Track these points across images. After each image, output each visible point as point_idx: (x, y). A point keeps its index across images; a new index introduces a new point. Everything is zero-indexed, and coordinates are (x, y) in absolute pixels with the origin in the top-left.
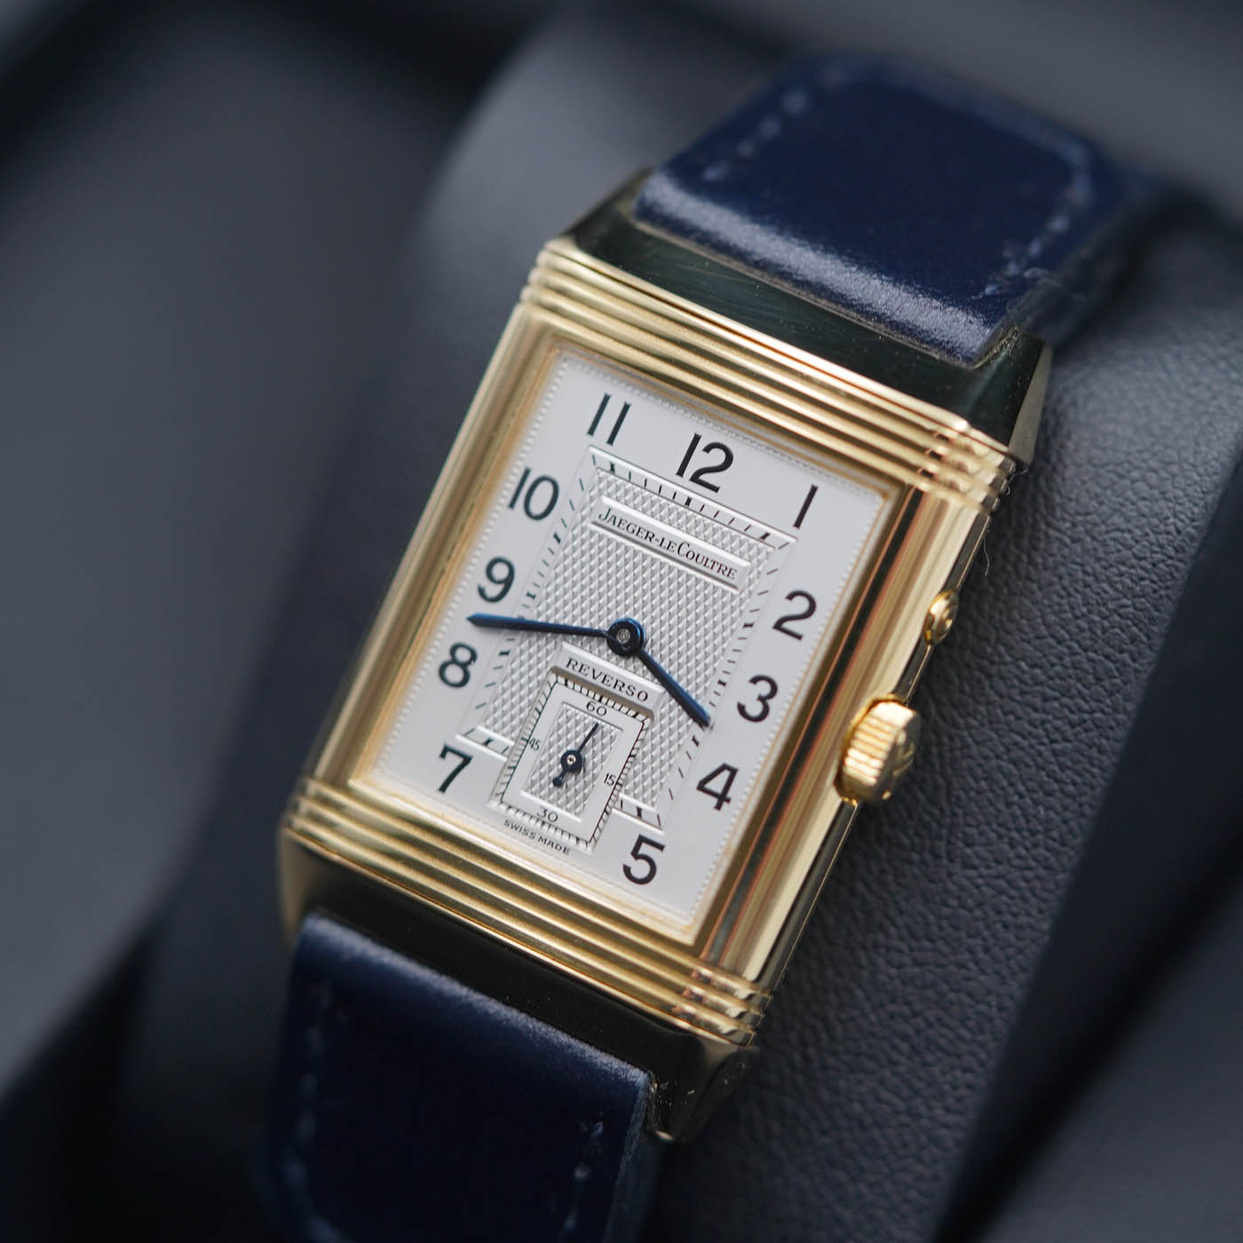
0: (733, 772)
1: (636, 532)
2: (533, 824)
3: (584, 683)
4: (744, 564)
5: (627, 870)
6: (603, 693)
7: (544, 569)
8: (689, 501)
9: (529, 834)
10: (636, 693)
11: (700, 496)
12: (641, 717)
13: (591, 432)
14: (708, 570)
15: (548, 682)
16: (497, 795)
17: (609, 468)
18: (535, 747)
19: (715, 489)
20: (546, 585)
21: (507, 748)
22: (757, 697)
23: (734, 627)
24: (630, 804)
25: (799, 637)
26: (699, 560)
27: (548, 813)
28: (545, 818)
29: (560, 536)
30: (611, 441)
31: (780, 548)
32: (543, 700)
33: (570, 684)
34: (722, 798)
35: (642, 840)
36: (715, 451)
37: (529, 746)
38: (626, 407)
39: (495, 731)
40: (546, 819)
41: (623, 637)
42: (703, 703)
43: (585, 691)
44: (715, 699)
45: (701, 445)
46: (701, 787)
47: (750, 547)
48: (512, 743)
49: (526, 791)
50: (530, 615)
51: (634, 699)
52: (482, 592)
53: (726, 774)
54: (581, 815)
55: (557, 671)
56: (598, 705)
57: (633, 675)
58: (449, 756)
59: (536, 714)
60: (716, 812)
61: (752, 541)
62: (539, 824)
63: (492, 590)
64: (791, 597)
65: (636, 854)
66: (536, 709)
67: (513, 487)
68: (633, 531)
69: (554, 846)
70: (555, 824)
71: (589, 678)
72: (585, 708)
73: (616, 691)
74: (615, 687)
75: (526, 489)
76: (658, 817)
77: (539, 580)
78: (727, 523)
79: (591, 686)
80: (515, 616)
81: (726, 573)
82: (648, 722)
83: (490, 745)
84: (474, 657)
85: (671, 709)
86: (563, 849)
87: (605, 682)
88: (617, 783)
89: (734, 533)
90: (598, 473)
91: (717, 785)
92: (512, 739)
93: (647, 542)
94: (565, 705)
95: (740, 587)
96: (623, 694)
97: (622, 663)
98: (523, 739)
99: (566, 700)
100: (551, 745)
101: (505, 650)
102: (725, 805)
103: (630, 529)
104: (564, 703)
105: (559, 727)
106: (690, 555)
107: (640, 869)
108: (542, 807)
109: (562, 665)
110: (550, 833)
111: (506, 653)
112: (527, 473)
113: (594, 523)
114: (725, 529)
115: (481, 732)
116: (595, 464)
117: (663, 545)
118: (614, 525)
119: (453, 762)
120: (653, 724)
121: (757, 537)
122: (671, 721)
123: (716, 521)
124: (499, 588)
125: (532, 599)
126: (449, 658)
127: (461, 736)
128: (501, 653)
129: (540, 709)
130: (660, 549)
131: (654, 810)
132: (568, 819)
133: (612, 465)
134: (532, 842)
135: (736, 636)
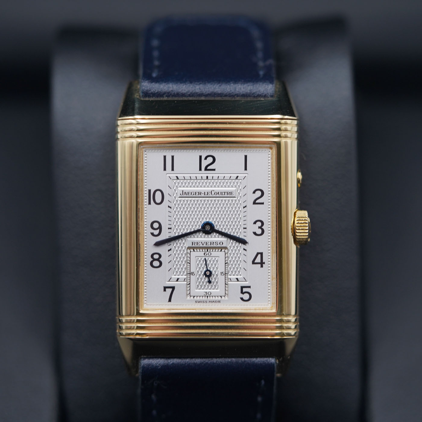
0: (262, 254)
1: (195, 194)
2: (204, 298)
3: (200, 248)
4: (235, 189)
5: (242, 299)
6: (207, 248)
7: (170, 219)
8: (207, 177)
9: (205, 302)
10: (219, 243)
11: (210, 174)
12: (223, 250)
13: (165, 169)
14: (224, 196)
15: (188, 253)
16: (188, 295)
17: (176, 178)
18: (193, 274)
19: (214, 170)
20: (173, 223)
21: (185, 279)
22: (258, 228)
23: (240, 209)
24: (233, 278)
25: (263, 203)
26: (219, 194)
27: (207, 293)
28: (207, 295)
29: (170, 206)
30: (173, 169)
31: (244, 179)
32: (189, 259)
33: (195, 250)
34: (262, 263)
35: (242, 288)
36: (208, 158)
37: (191, 275)
38: (173, 157)
39: (178, 275)
40: (208, 295)
41: (208, 228)
42: (241, 237)
43: (201, 250)
44: (245, 234)
45: (203, 158)
46: (253, 263)
47: (234, 183)
48: (186, 277)
49: (197, 289)
50: (173, 235)
51: (219, 245)
52: (152, 234)
53: (259, 255)
54: (219, 288)
55: (189, 248)
56: (207, 253)
57: (215, 238)
58: (167, 289)
59: (189, 264)
60: (262, 268)
61: (233, 181)
62: (206, 297)
63: (156, 232)
64: (254, 192)
65: (242, 292)
67: (147, 198)
68: (194, 194)
69: (215, 302)
70: (212, 295)
71: (201, 245)
72: (204, 255)
73: (212, 246)
74: (211, 245)
75: (152, 197)
76: (244, 278)
77: (170, 223)
78: (223, 179)
79: (202, 248)
80: (167, 237)
81: (230, 194)
82: (226, 251)
83: (179, 280)
84: (160, 256)
85: (232, 243)
86: (218, 302)
87: (207, 244)
88: (225, 274)
89: (226, 181)
90: (173, 181)
91: (258, 260)
92: (185, 275)
93: (200, 196)
94: (197, 257)
95: (237, 197)
96: (215, 246)
97: (210, 236)
98: (188, 274)
100: (198, 272)
101: (169, 249)
102: (264, 265)
103: (192, 194)
104: (196, 257)
106: (216, 194)
107: (246, 296)
108: (204, 292)
109: (191, 245)
110: (211, 299)
111: (171, 250)
112: (150, 191)
113: (180, 197)
114: (223, 181)
115: (174, 278)
116: (171, 179)
117: (205, 194)
118: (186, 195)
119: (169, 291)
120: (229, 251)
121: (235, 179)
122: (234, 247)
123: (219, 180)
124: (158, 230)
125: (170, 229)
126: (152, 259)
127: (168, 281)
128: (169, 251)
129: (189, 262)
130: (205, 196)
131: (242, 276)
132: (213, 292)
133: (177, 177)
134: (207, 304)
135: (242, 212)
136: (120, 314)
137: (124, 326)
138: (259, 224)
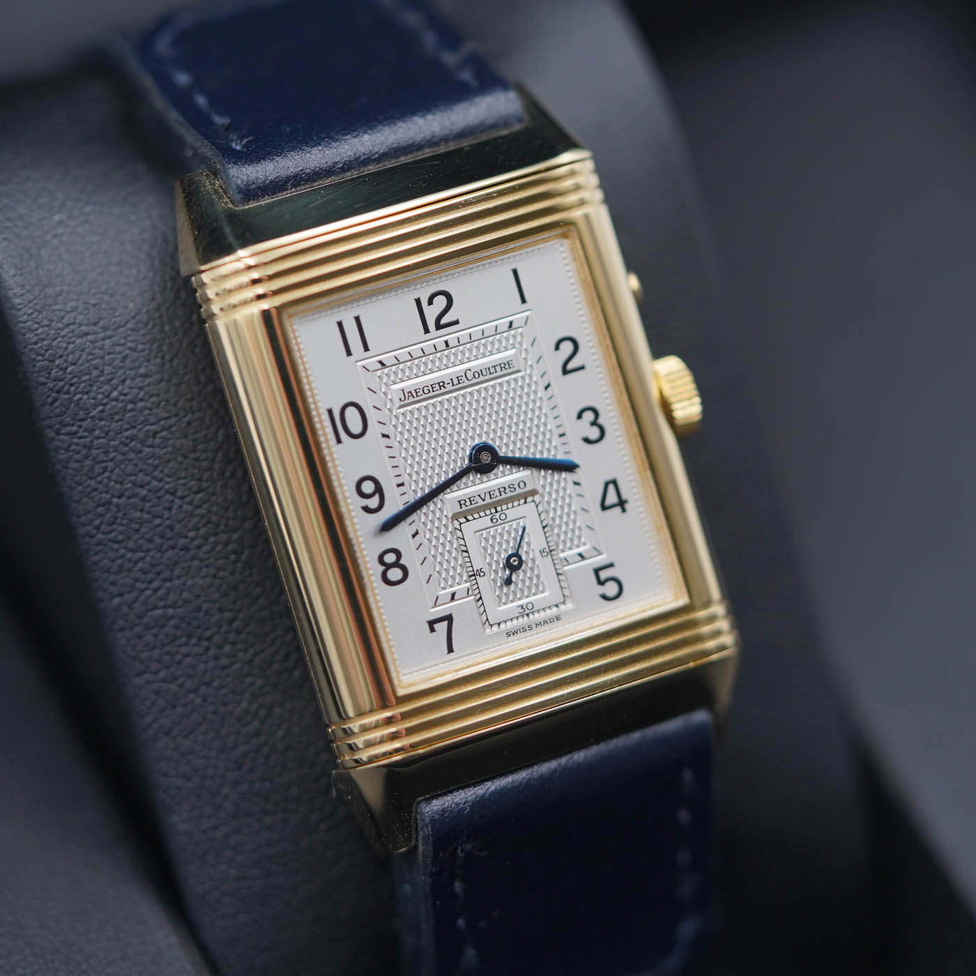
0: (614, 482)
1: (431, 391)
2: (523, 621)
3: (478, 509)
4: (513, 352)
5: (604, 597)
7: (394, 462)
8: (446, 342)
10: (516, 486)
11: (451, 335)
12: (529, 499)
13: (349, 353)
14: (495, 375)
15: (456, 528)
16: (485, 624)
17: (380, 366)
18: (482, 574)
19: (457, 322)
20: (404, 471)
21: (468, 589)
22: (588, 425)
23: (539, 395)
24: (572, 556)
25: (582, 368)
26: (484, 373)
27: (525, 607)
29: (386, 433)
30: (366, 349)
31: (526, 324)
32: (462, 542)
33: (470, 518)
34: (622, 503)
35: (597, 571)
36: (436, 300)
37: (478, 577)
38: (357, 319)
39: (451, 586)
40: (527, 611)
41: (485, 458)
42: (560, 456)
43: (482, 514)
44: (567, 448)
45: (424, 303)
46: (604, 507)
47: (507, 339)
48: (468, 584)
49: (500, 605)
50: (411, 498)
51: (518, 491)
52: (367, 509)
53: (611, 488)
54: (547, 589)
55: (455, 517)
56: (498, 515)
57: (504, 478)
58: (436, 626)
59: (466, 554)
60: (625, 515)
61: (505, 334)
62: (526, 618)
63: (373, 502)
64: (557, 348)
65: (601, 583)
66: (463, 551)
67: (329, 430)
68: (429, 391)
69: (548, 621)
70: (535, 609)
71: (481, 503)
72: (491, 524)
73: (504, 496)
74: (501, 495)
75: (339, 423)
76: (594, 548)
77: (397, 471)
78: (481, 337)
79: (484, 508)
80: (401, 507)
81: (507, 367)
82: (537, 498)
83: (456, 597)
84: (398, 553)
85: (545, 477)
86: (555, 619)
87: (492, 496)
88: (551, 551)
89: (490, 339)
90: (376, 374)
91: (612, 498)
92: (466, 582)
93: (443, 390)
94: (478, 533)
95: (522, 368)
96: (510, 494)
97: (492, 476)
98: (471, 576)
99: (476, 530)
100: (490, 565)
101: (414, 532)
102: (627, 506)
103: (426, 391)
104: (476, 532)
105: (485, 549)
106: (476, 375)
107: (611, 589)
108: (518, 607)
109: (458, 510)
110: (536, 617)
111: (417, 533)
112: (330, 412)
113: (401, 407)
114: (483, 341)
115: (444, 594)
116: (369, 371)
117: (455, 384)
118: (414, 397)
119: (442, 627)
120: (543, 496)
121: (507, 329)
122: (551, 484)
123: (475, 341)
124: (377, 497)
125: (403, 487)
126: (383, 568)
127: (432, 608)
128: (414, 536)
129: (464, 548)
130: (454, 387)
131: (588, 546)
132: (539, 599)
133: (381, 362)
134: (533, 632)
135: (545, 399)
136: (343, 716)
137: (359, 741)
138: (589, 416)
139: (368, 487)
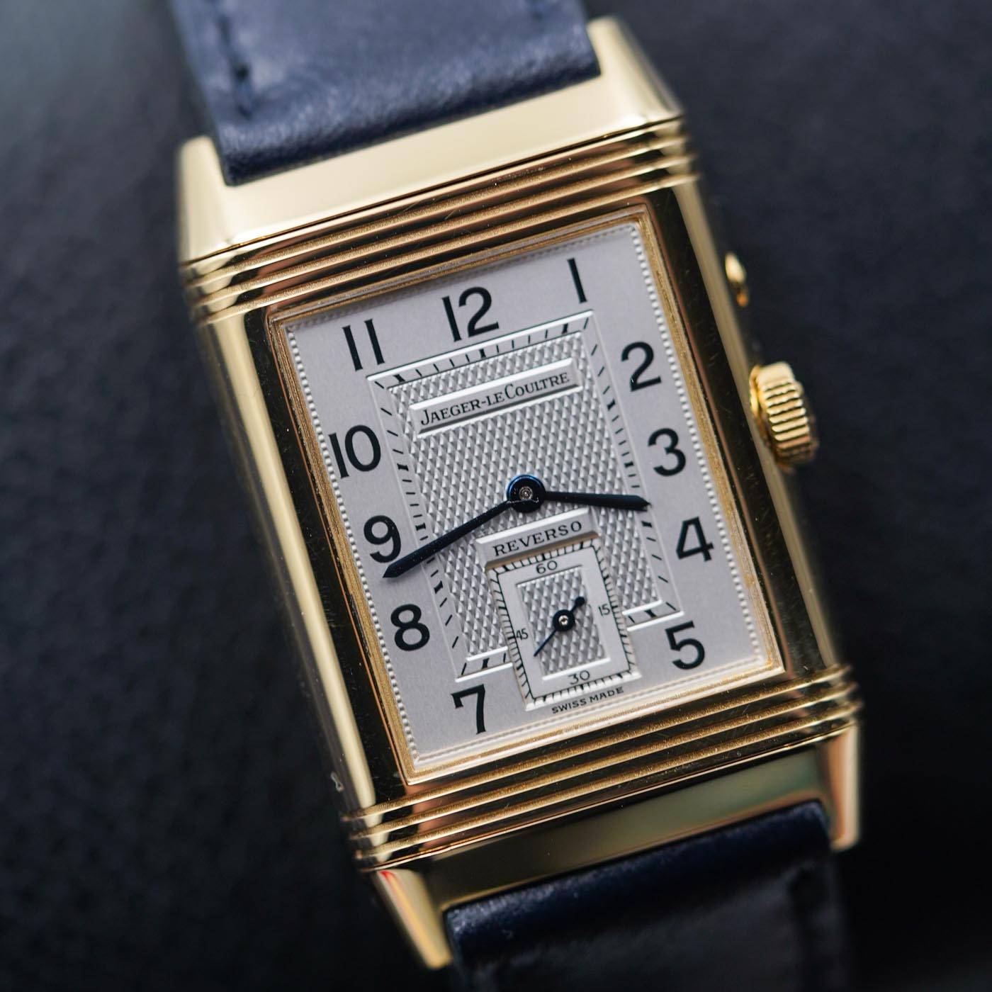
0: (696, 522)
1: (461, 411)
2: (576, 694)
3: (520, 556)
4: (567, 362)
5: (679, 664)
6: (541, 549)
7: (413, 499)
8: (482, 351)
9: (579, 703)
10: (569, 528)
11: (488, 343)
12: (587, 544)
13: (358, 366)
14: (544, 391)
15: (492, 580)
16: (526, 697)
17: (396, 381)
18: (524, 636)
19: (495, 326)
20: (425, 510)
21: (505, 655)
22: (664, 452)
23: (601, 415)
24: (637, 614)
25: (658, 381)
26: (530, 389)
27: (578, 676)
28: (579, 681)
29: (404, 464)
30: (380, 360)
31: (585, 327)
32: (499, 596)
33: (510, 567)
34: (705, 549)
35: (671, 632)
36: (470, 299)
37: (518, 640)
38: (369, 324)
39: (483, 651)
40: (581, 682)
41: (527, 495)
42: (627, 491)
43: (526, 562)
44: (634, 481)
45: (455, 303)
46: (682, 554)
47: (561, 346)
48: (505, 648)
49: (546, 674)
51: (571, 534)
52: (376, 557)
53: (692, 529)
54: (606, 654)
55: (491, 565)
56: (545, 563)
57: (553, 518)
58: (463, 700)
59: (504, 612)
60: (709, 562)
61: (558, 340)
62: (579, 690)
63: (386, 549)
64: (625, 356)
65: (676, 646)
66: (500, 608)
67: (332, 460)
68: (459, 411)
69: (607, 695)
70: (591, 679)
71: (523, 549)
72: (537, 575)
73: (552, 540)
74: (548, 539)
75: (344, 452)
76: (668, 604)
77: (416, 511)
78: (527, 344)
79: (527, 554)
81: (559, 381)
82: (596, 543)
83: (489, 664)
84: (417, 611)
85: (606, 517)
86: (616, 691)
87: (538, 541)
88: (613, 608)
89: (539, 346)
90: (392, 392)
91: (692, 542)
92: (502, 645)
93: (477, 410)
94: (519, 586)
95: (580, 382)
96: (559, 538)
97: (539, 515)
98: (510, 638)
99: (518, 581)
100: (535, 625)
101: (437, 584)
102: (711, 552)
103: (455, 412)
104: (517, 585)
105: (529, 605)
106: (520, 391)
107: (689, 654)
108: (570, 676)
109: (493, 557)
110: (593, 688)
111: (440, 586)
112: (333, 438)
113: (422, 431)
114: (530, 349)
115: (473, 661)
116: (383, 387)
117: (492, 402)
118: (439, 419)
119: (470, 702)
120: (603, 541)
121: (559, 334)
122: (614, 526)
123: (518, 349)
124: (391, 542)
125: (423, 530)
126: (397, 629)
127: (459, 677)
128: (437, 590)
129: (502, 605)
130: (491, 407)
131: (659, 602)
132: (597, 667)
133: (398, 377)
134: (588, 707)
135: (608, 421)
138: (665, 441)
139: (380, 530)
